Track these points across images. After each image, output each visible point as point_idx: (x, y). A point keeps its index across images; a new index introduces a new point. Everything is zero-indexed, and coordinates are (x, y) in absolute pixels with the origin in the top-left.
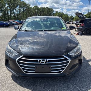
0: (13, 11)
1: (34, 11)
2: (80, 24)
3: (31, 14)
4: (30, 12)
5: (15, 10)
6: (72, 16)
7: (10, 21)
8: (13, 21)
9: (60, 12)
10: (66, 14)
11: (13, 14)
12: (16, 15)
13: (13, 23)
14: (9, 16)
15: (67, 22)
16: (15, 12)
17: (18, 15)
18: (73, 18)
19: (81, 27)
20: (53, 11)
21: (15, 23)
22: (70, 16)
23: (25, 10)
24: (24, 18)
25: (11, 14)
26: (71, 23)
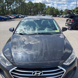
0: (10, 6)
1: (29, 6)
2: (70, 20)
3: (26, 8)
4: (25, 7)
5: (12, 6)
6: (62, 10)
7: (8, 15)
8: (11, 16)
9: (51, 7)
10: (57, 9)
11: (10, 8)
12: (13, 10)
13: (11, 17)
14: (7, 11)
15: (57, 16)
16: (12, 7)
17: (14, 10)
18: (63, 12)
19: (71, 22)
20: (45, 6)
21: (12, 17)
22: (60, 10)
23: (21, 6)
24: (20, 12)
25: (8, 9)
26: (61, 16)
